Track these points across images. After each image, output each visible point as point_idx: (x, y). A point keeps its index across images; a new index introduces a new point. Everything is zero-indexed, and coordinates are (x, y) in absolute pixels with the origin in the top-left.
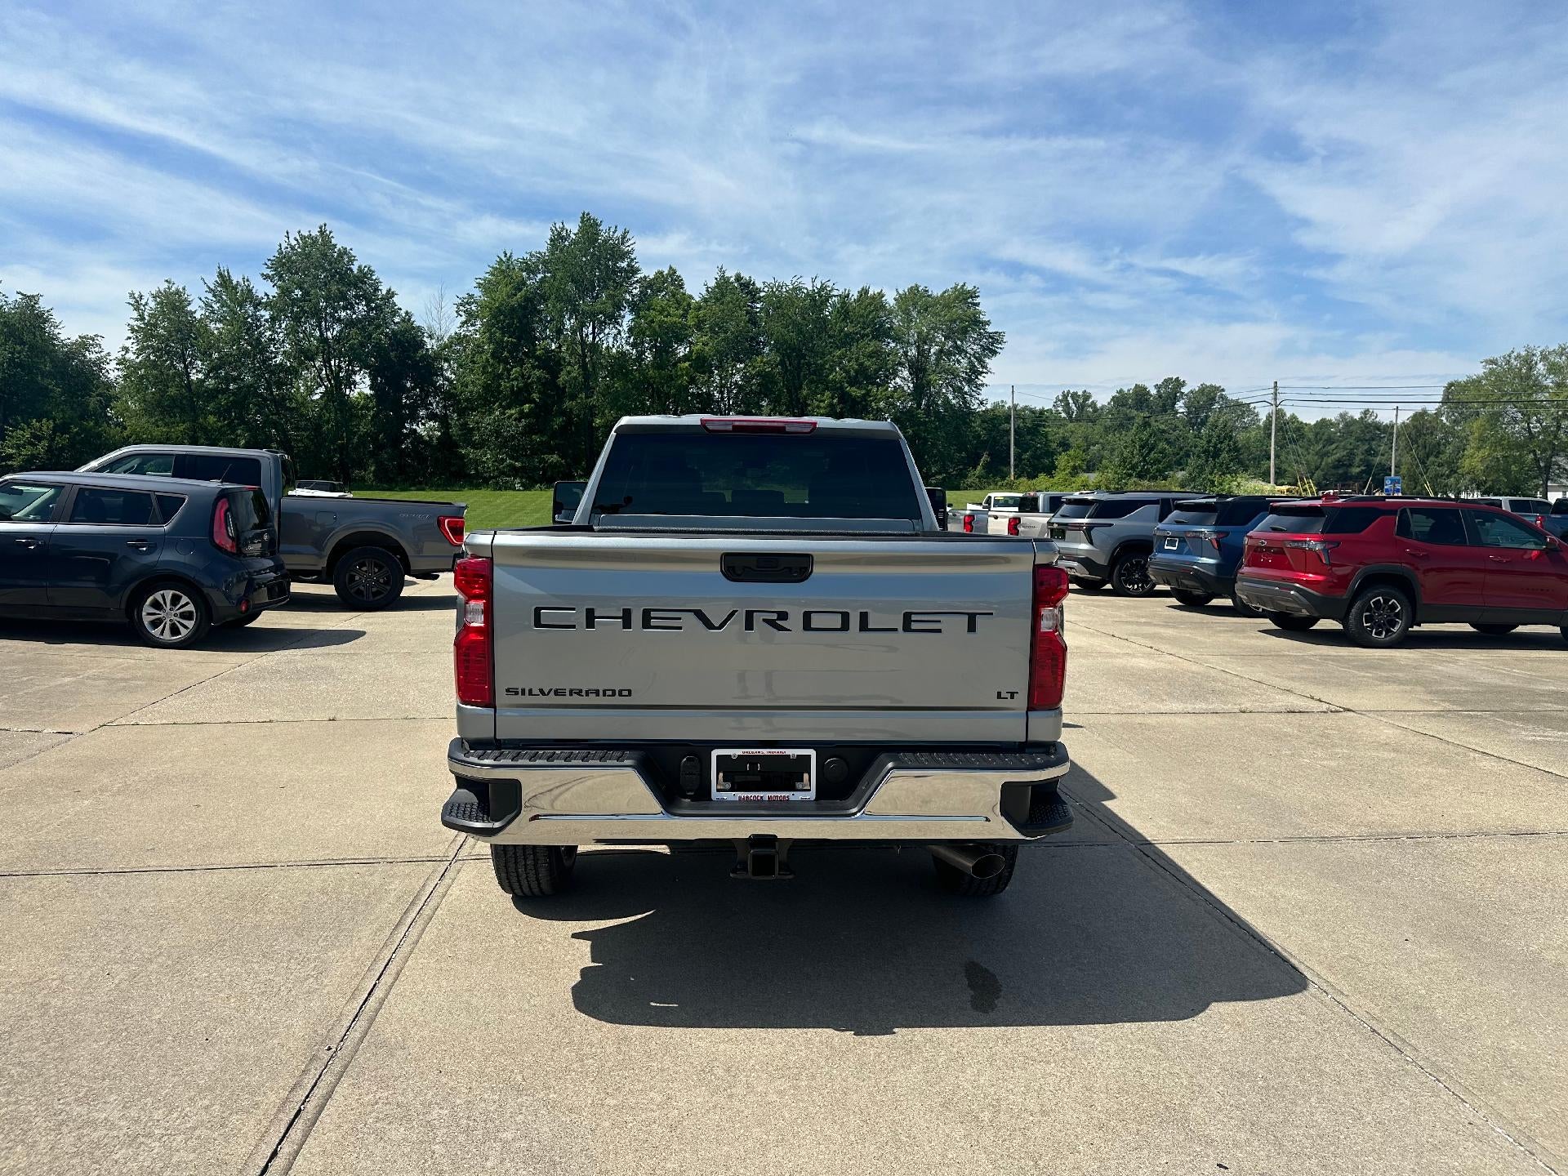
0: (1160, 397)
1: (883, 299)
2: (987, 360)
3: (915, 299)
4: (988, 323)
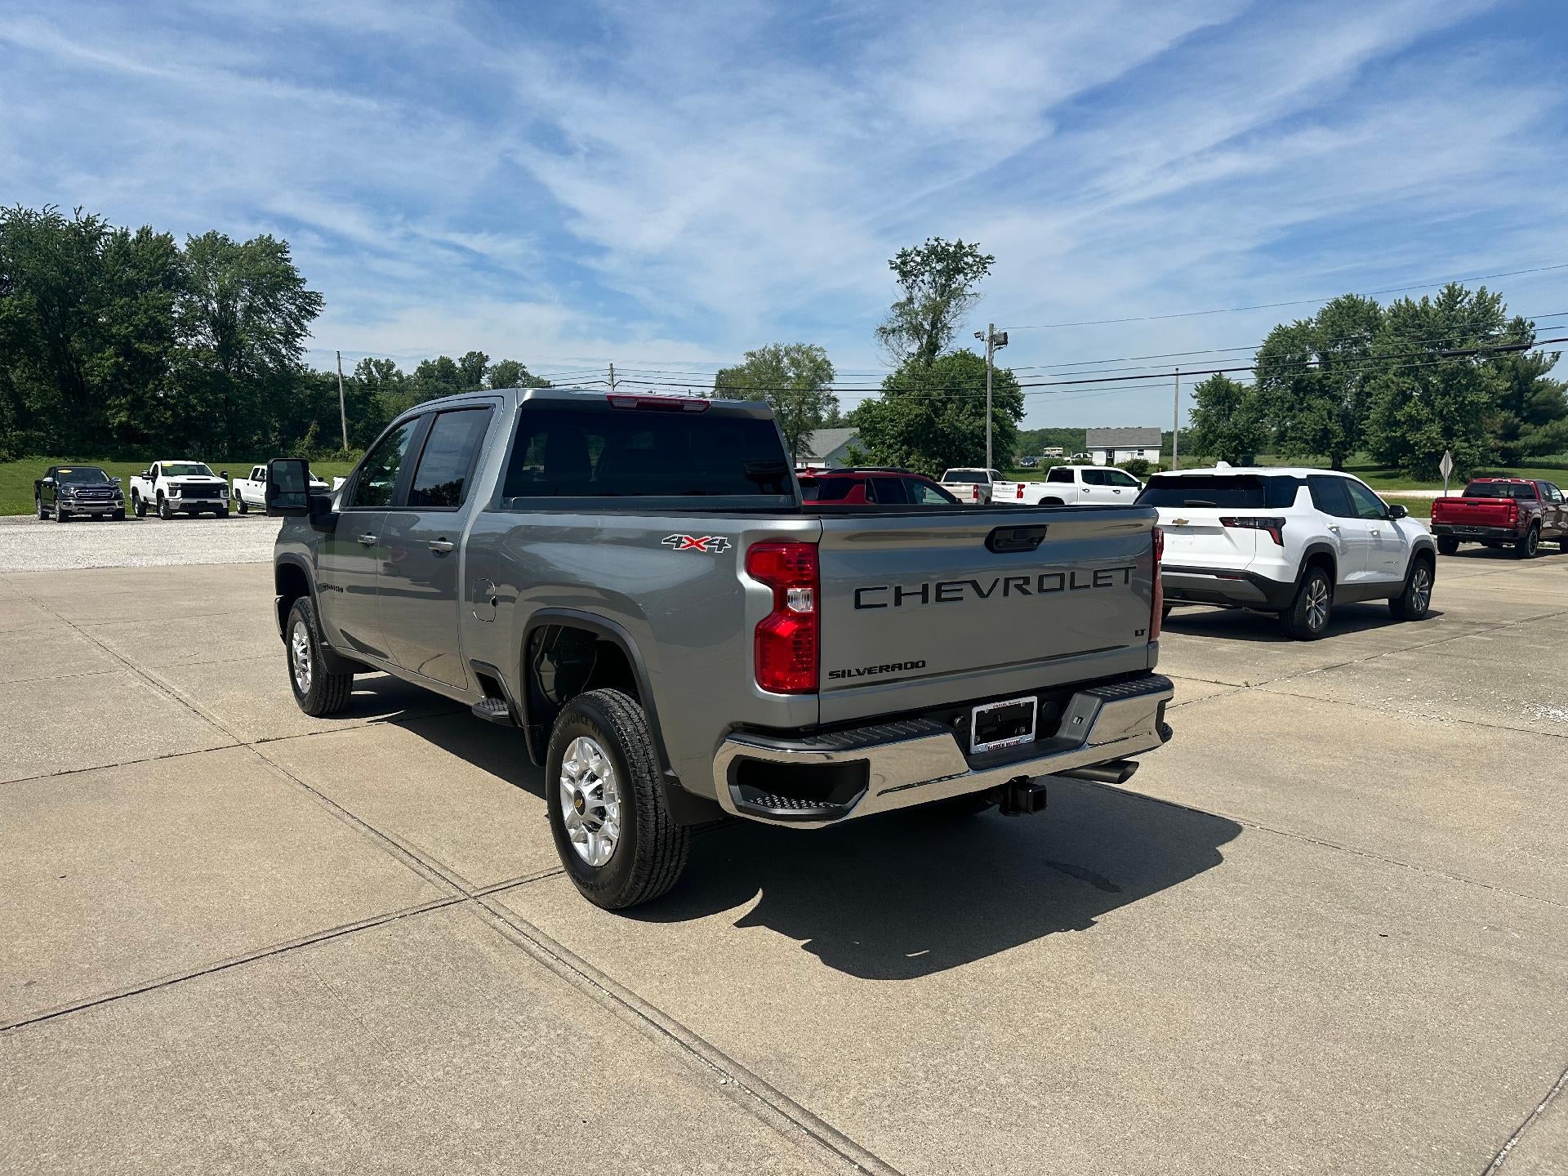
0: (466, 370)
1: (172, 243)
2: (305, 322)
3: (211, 248)
4: (303, 281)
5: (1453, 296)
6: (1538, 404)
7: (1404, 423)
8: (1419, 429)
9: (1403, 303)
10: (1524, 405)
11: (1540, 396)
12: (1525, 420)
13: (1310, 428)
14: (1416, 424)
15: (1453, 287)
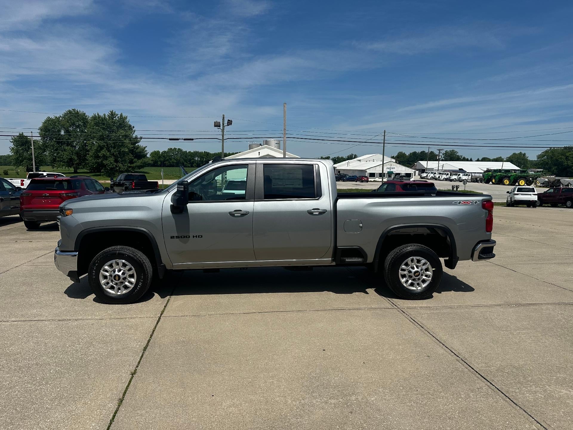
5: (112, 114)
6: (138, 153)
7: (101, 157)
8: (107, 160)
9: (97, 115)
10: (134, 153)
11: (138, 150)
12: (135, 158)
13: (66, 157)
14: (105, 157)
15: (112, 112)
